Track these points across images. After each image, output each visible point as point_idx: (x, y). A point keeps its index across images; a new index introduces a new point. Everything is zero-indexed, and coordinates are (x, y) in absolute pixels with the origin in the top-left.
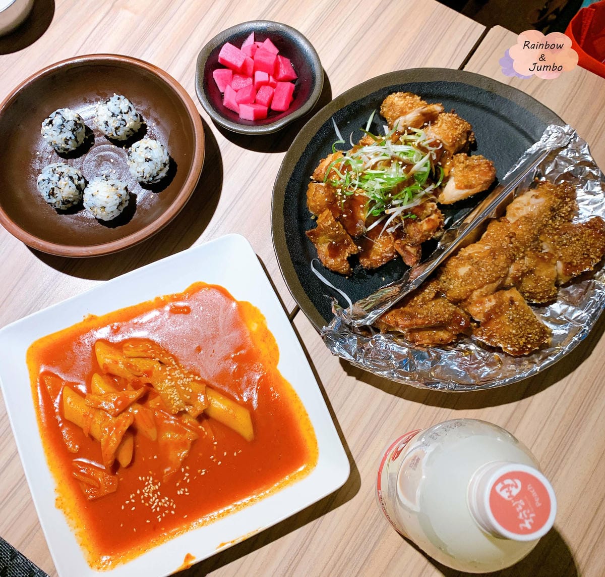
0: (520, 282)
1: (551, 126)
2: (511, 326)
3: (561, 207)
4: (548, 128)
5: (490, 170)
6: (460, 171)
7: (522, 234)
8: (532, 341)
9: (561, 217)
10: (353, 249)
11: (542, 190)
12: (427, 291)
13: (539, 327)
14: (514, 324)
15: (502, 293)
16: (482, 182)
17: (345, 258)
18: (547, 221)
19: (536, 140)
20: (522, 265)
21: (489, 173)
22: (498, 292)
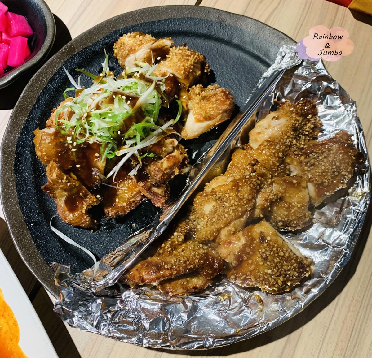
0: (271, 212)
1: (283, 47)
2: (266, 265)
3: (304, 125)
4: (281, 50)
5: (227, 98)
6: (198, 103)
7: (267, 159)
8: (291, 278)
9: (305, 135)
10: (91, 200)
11: (282, 110)
12: (175, 233)
13: (296, 262)
14: (268, 263)
15: (251, 229)
16: (221, 112)
17: (84, 212)
18: (291, 142)
19: (271, 63)
20: (269, 194)
21: (226, 101)
22: (247, 228)
